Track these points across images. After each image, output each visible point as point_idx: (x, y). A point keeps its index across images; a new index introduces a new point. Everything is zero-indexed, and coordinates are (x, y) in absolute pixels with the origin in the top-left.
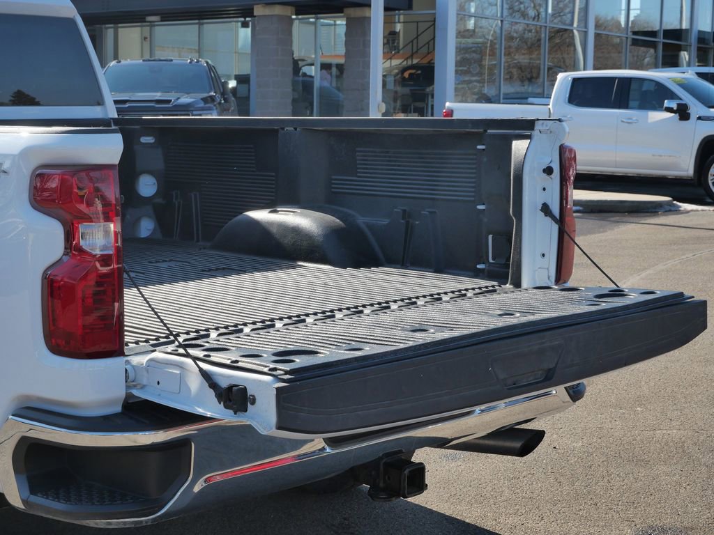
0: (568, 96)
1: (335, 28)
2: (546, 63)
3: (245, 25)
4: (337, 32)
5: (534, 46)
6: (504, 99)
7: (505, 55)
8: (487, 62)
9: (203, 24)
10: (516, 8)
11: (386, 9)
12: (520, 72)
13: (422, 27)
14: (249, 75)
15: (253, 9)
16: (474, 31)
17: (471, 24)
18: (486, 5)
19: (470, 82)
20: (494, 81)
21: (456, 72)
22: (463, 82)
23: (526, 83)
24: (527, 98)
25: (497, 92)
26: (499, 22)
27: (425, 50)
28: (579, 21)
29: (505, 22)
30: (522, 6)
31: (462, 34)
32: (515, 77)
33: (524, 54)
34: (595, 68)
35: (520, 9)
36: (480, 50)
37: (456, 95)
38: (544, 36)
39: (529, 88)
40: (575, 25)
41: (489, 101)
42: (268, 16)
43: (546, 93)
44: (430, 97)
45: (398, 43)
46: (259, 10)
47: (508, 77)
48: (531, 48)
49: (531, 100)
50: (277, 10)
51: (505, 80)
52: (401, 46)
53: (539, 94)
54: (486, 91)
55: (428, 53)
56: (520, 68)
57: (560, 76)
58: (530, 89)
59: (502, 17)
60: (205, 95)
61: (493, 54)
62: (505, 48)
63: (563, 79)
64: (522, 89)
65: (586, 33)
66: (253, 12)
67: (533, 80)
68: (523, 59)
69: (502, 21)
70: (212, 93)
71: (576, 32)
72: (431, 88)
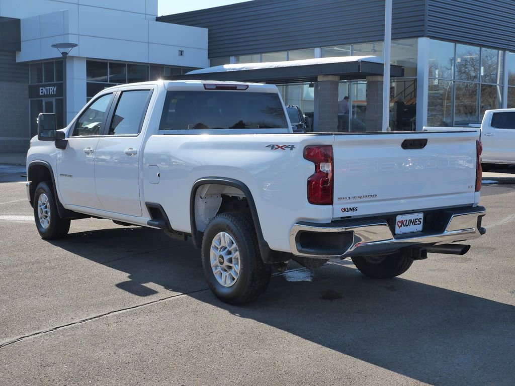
0: (490, 122)
1: (357, 86)
2: (480, 104)
3: (311, 86)
4: (358, 88)
5: (473, 94)
6: (455, 124)
7: (456, 99)
8: (446, 103)
9: (288, 85)
10: (463, 71)
11: (391, 76)
12: (465, 108)
13: (408, 84)
14: (313, 113)
15: (317, 78)
16: (438, 86)
17: (436, 82)
18: (445, 69)
19: (435, 115)
20: (449, 114)
21: (428, 110)
22: (432, 115)
23: (469, 115)
24: (468, 124)
25: (452, 121)
26: (453, 82)
27: (409, 97)
28: (500, 81)
29: (455, 82)
30: (467, 69)
31: (431, 88)
32: (462, 112)
33: (467, 98)
34: (508, 107)
35: (465, 71)
36: (442, 97)
37: (428, 123)
38: (479, 89)
39: (469, 118)
40: (498, 83)
41: (446, 125)
42: (325, 81)
43: (479, 121)
44: (413, 124)
45: (394, 94)
46: (320, 79)
47: (458, 112)
48: (471, 95)
49: (470, 125)
50: (330, 78)
51: (456, 113)
52: (395, 96)
53: (476, 121)
54: (444, 120)
55: (411, 99)
56: (465, 106)
57: (487, 112)
58: (471, 119)
59: (454, 79)
60: (297, 124)
61: (448, 99)
62: (456, 95)
63: (488, 113)
64: (467, 119)
65: (503, 87)
66: (317, 79)
67: (473, 113)
68: (467, 102)
69: (454, 81)
70: (301, 123)
71: (498, 86)
72: (413, 119)
